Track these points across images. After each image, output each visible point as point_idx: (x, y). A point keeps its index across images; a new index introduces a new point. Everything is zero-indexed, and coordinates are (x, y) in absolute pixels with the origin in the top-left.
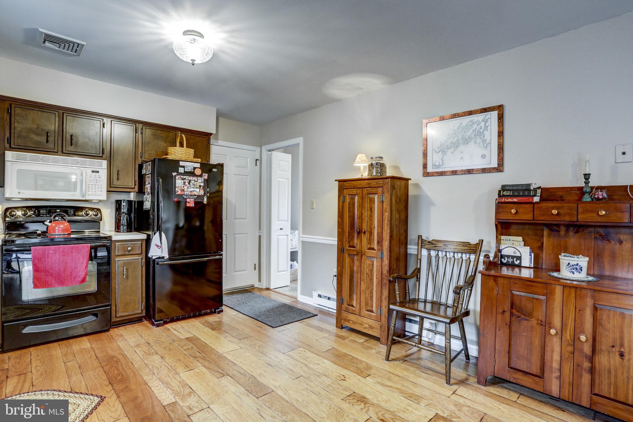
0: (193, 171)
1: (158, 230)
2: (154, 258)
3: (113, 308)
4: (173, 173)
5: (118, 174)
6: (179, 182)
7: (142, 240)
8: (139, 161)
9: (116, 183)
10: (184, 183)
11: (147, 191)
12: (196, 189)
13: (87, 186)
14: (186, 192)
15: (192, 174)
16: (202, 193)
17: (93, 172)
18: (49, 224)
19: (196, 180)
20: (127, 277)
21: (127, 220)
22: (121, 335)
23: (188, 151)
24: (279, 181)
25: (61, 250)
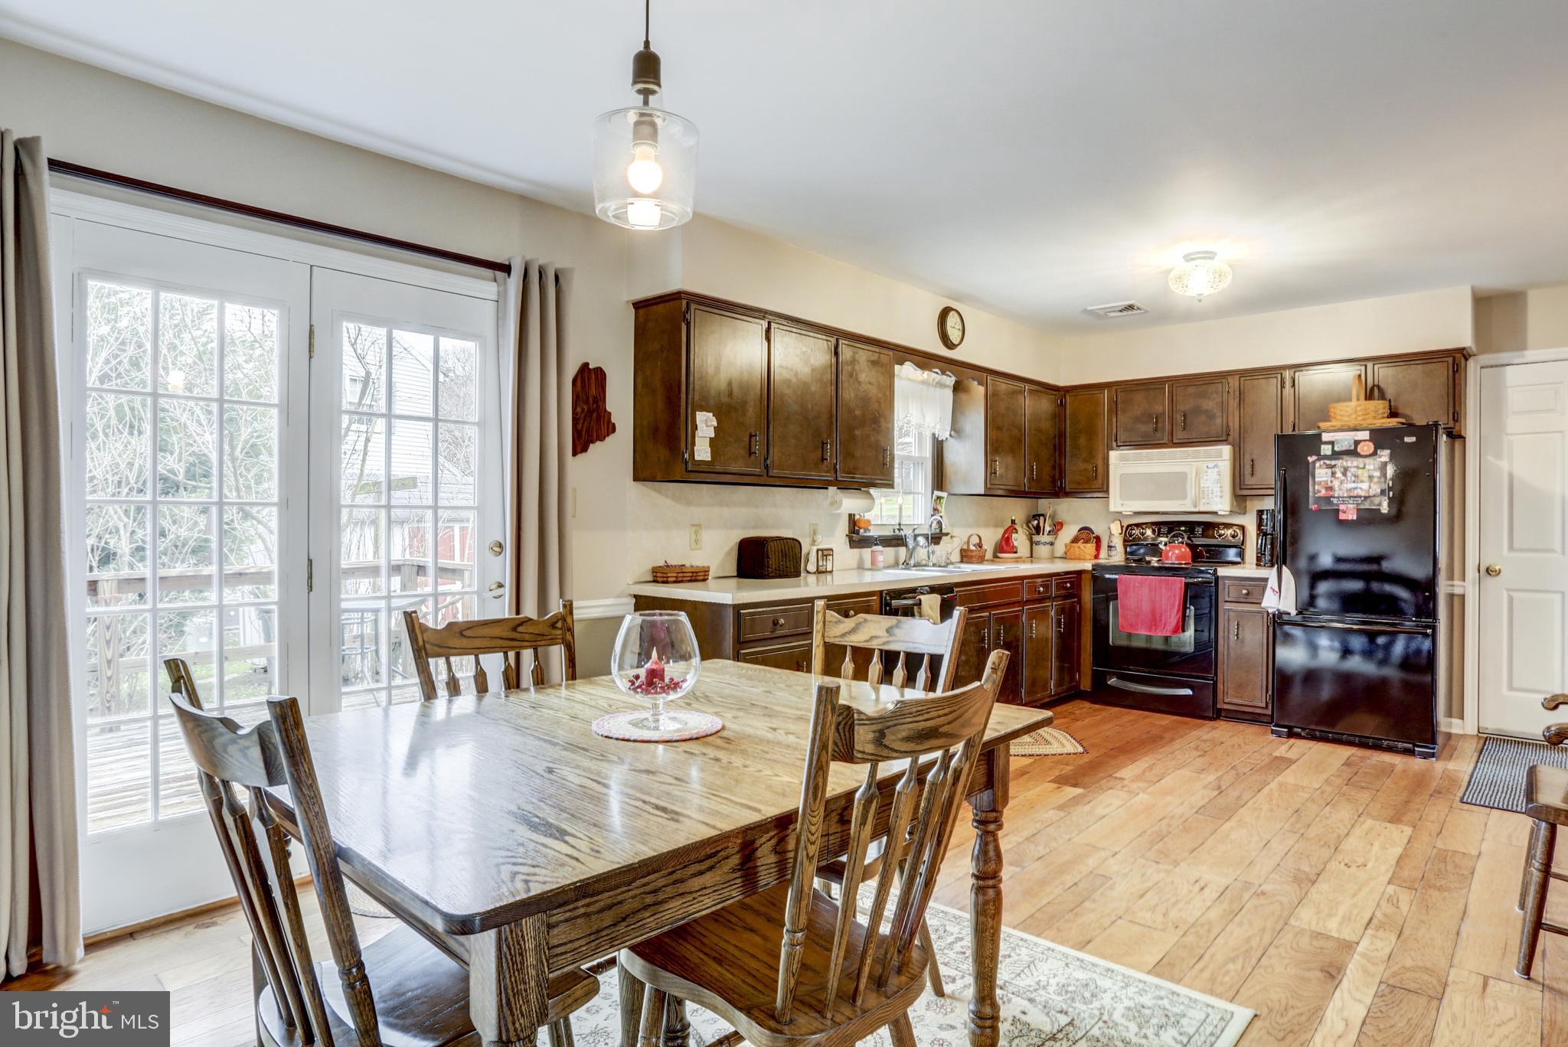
0: (1352, 448)
2: (1270, 611)
3: (1220, 686)
4: (1309, 458)
5: (1253, 464)
6: (1321, 474)
9: (1249, 481)
10: (1333, 474)
12: (1360, 485)
14: (1337, 492)
15: (1353, 453)
16: (1376, 490)
17: (1210, 466)
18: (1163, 548)
19: (1362, 466)
20: (1242, 640)
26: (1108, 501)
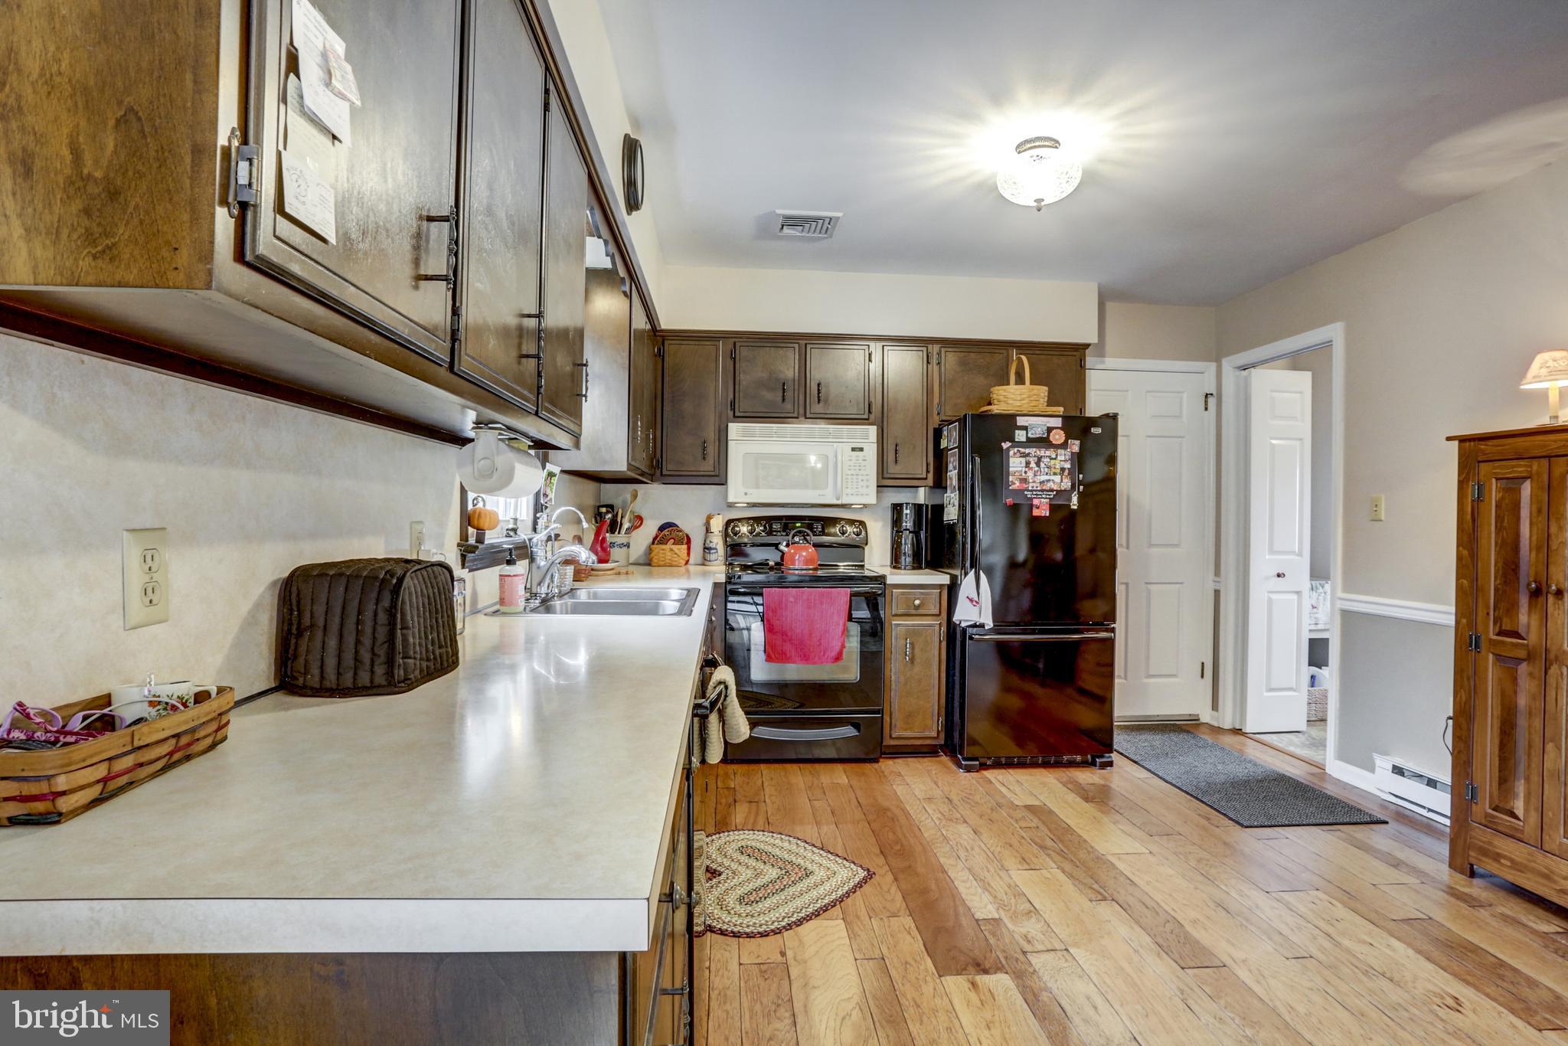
0: (1045, 436)
1: (972, 567)
2: (963, 625)
3: (887, 718)
4: (1003, 444)
5: (896, 450)
6: (1016, 464)
7: (941, 586)
8: (935, 421)
9: (893, 469)
10: (1028, 464)
11: (951, 484)
12: (1052, 477)
13: (844, 477)
14: (1031, 485)
15: (1043, 442)
16: (1067, 484)
17: (853, 449)
18: (785, 549)
19: (1054, 456)
20: (912, 660)
21: (913, 544)
22: (900, 774)
23: (1035, 392)
24: (1273, 445)
25: (805, 597)
26: (726, 491)
